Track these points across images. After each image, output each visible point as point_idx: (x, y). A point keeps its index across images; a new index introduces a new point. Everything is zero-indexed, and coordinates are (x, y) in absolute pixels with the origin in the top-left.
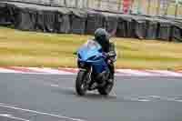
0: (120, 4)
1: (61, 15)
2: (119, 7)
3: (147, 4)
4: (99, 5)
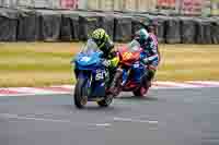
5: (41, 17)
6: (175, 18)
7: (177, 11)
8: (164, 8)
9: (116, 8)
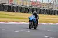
0: (9, 1)
3: (17, 1)
4: (2, 2)
5: (4, 6)
6: (35, 8)
7: (36, 6)
9: (22, 4)
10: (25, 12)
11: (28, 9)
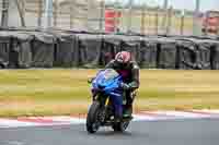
0: (101, 20)
1: (19, 42)
2: (101, 25)
8: (210, 31)
10: (177, 67)
11: (192, 48)
